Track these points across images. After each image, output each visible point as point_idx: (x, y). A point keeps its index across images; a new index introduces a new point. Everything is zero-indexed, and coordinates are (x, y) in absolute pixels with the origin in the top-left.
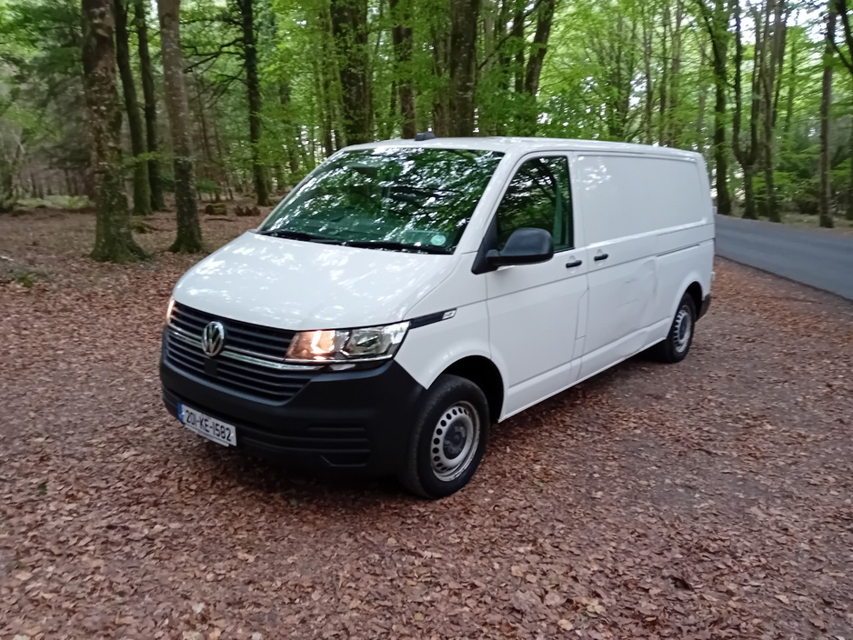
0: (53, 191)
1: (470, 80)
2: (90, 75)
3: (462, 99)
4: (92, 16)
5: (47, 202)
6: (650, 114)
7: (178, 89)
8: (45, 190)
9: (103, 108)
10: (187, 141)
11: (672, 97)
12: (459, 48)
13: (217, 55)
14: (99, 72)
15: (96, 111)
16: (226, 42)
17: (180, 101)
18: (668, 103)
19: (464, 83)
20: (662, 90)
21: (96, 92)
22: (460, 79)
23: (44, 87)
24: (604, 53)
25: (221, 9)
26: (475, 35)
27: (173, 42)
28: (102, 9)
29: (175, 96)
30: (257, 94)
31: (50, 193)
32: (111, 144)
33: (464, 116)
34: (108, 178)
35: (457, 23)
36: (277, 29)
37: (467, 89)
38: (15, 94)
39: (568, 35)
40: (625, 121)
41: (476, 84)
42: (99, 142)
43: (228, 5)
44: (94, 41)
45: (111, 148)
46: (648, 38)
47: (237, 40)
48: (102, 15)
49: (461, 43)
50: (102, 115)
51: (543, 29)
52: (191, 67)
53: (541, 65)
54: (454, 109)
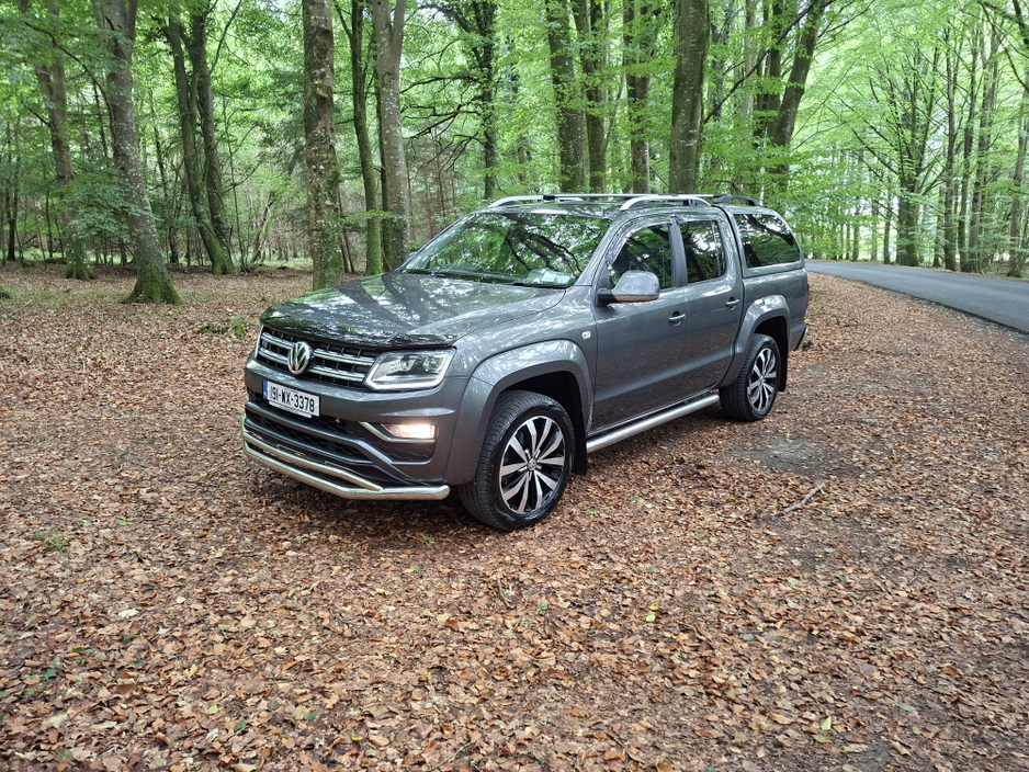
0: (299, 254)
1: (694, 127)
2: (310, 136)
3: (683, 148)
4: (313, 78)
5: (290, 264)
6: (951, 160)
7: (396, 148)
8: (290, 252)
9: (322, 167)
10: (402, 200)
11: (981, 138)
12: (682, 92)
13: (454, 115)
14: (319, 132)
15: (315, 170)
16: (465, 101)
17: (397, 160)
18: (975, 146)
19: (687, 130)
20: (968, 132)
21: (315, 151)
22: (683, 126)
23: (291, 150)
24: (896, 92)
25: (462, 67)
26: (701, 82)
27: (393, 101)
28: (323, 70)
29: (393, 155)
30: (493, 154)
31: (295, 256)
32: (328, 202)
33: (685, 166)
34: (325, 236)
35: (681, 65)
36: (519, 85)
37: (690, 136)
38: (263, 158)
39: (851, 73)
40: (919, 170)
41: (701, 131)
42: (317, 200)
43: (468, 62)
44: (314, 101)
45: (328, 206)
46: (952, 69)
47: (476, 98)
48: (323, 76)
49: (684, 86)
50: (321, 174)
51: (801, 67)
52: (429, 129)
53: (796, 107)
54: (675, 160)
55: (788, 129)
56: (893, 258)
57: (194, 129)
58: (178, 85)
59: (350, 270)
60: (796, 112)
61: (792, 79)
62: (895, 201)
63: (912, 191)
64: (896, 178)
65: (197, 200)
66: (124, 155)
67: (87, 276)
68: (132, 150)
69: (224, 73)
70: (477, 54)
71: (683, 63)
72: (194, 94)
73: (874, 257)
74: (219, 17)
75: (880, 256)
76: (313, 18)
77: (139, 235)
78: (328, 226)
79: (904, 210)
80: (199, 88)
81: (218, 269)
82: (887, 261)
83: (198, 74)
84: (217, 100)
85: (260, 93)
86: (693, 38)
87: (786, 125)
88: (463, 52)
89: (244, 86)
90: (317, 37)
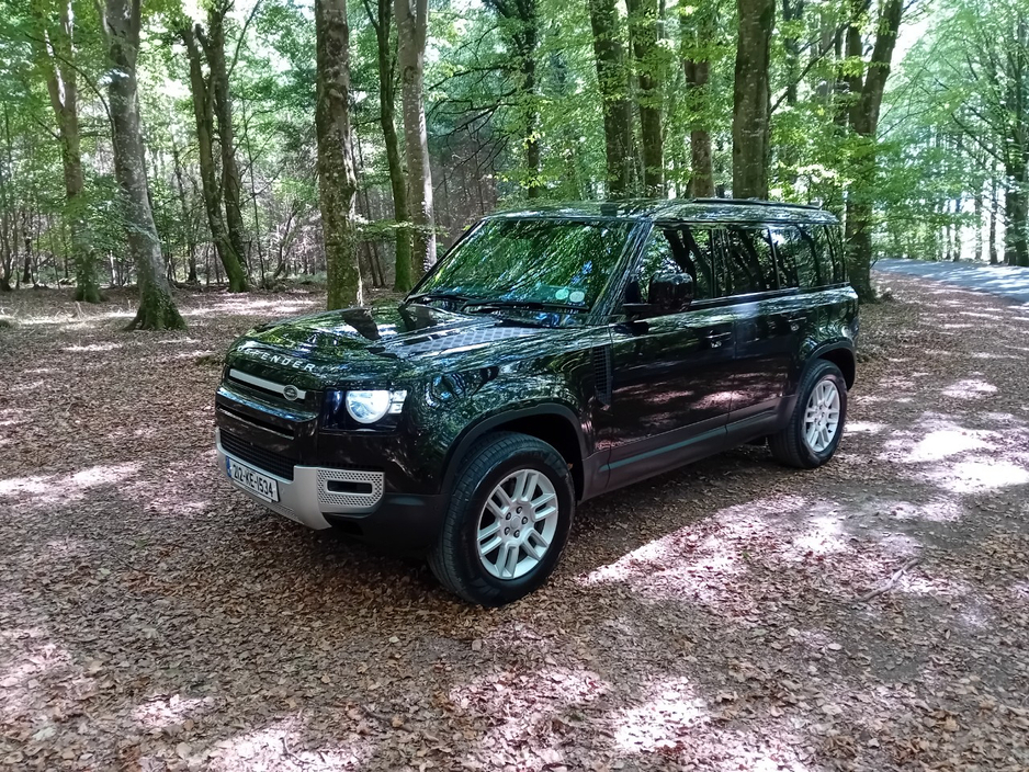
1: (759, 116)
2: (323, 140)
3: (749, 139)
4: (327, 77)
5: (316, 279)
7: (419, 150)
8: (318, 265)
9: (336, 175)
12: (745, 76)
13: (493, 108)
14: (332, 135)
15: (328, 178)
16: (505, 92)
17: (421, 163)
19: (752, 119)
21: (328, 157)
22: (747, 115)
25: (500, 56)
26: (766, 64)
28: (337, 67)
33: (751, 159)
34: (339, 250)
37: (757, 126)
38: (285, 164)
41: (768, 120)
42: (331, 212)
43: (508, 51)
44: (328, 102)
48: (336, 74)
49: (748, 69)
50: (334, 182)
51: (885, 44)
52: (466, 124)
53: (882, 89)
54: (739, 152)
55: (873, 115)
56: (1001, 257)
57: (210, 136)
58: (193, 89)
59: (379, 284)
60: (881, 94)
61: (876, 58)
62: (1001, 193)
63: (1020, 181)
64: (1001, 167)
65: (214, 213)
66: (126, 169)
67: (98, 298)
68: (135, 164)
69: (243, 75)
70: (518, 41)
71: (745, 43)
72: (211, 98)
73: (978, 256)
74: (237, 16)
75: (986, 256)
76: (325, 11)
77: (142, 255)
78: (344, 240)
79: (1013, 202)
80: (217, 92)
81: (236, 286)
82: (994, 261)
83: (214, 78)
84: (236, 104)
85: (283, 95)
86: (756, 15)
87: (870, 110)
88: (503, 39)
89: (266, 89)
90: (330, 32)
